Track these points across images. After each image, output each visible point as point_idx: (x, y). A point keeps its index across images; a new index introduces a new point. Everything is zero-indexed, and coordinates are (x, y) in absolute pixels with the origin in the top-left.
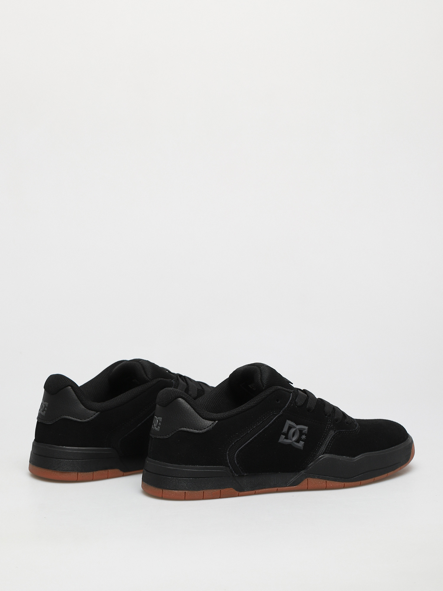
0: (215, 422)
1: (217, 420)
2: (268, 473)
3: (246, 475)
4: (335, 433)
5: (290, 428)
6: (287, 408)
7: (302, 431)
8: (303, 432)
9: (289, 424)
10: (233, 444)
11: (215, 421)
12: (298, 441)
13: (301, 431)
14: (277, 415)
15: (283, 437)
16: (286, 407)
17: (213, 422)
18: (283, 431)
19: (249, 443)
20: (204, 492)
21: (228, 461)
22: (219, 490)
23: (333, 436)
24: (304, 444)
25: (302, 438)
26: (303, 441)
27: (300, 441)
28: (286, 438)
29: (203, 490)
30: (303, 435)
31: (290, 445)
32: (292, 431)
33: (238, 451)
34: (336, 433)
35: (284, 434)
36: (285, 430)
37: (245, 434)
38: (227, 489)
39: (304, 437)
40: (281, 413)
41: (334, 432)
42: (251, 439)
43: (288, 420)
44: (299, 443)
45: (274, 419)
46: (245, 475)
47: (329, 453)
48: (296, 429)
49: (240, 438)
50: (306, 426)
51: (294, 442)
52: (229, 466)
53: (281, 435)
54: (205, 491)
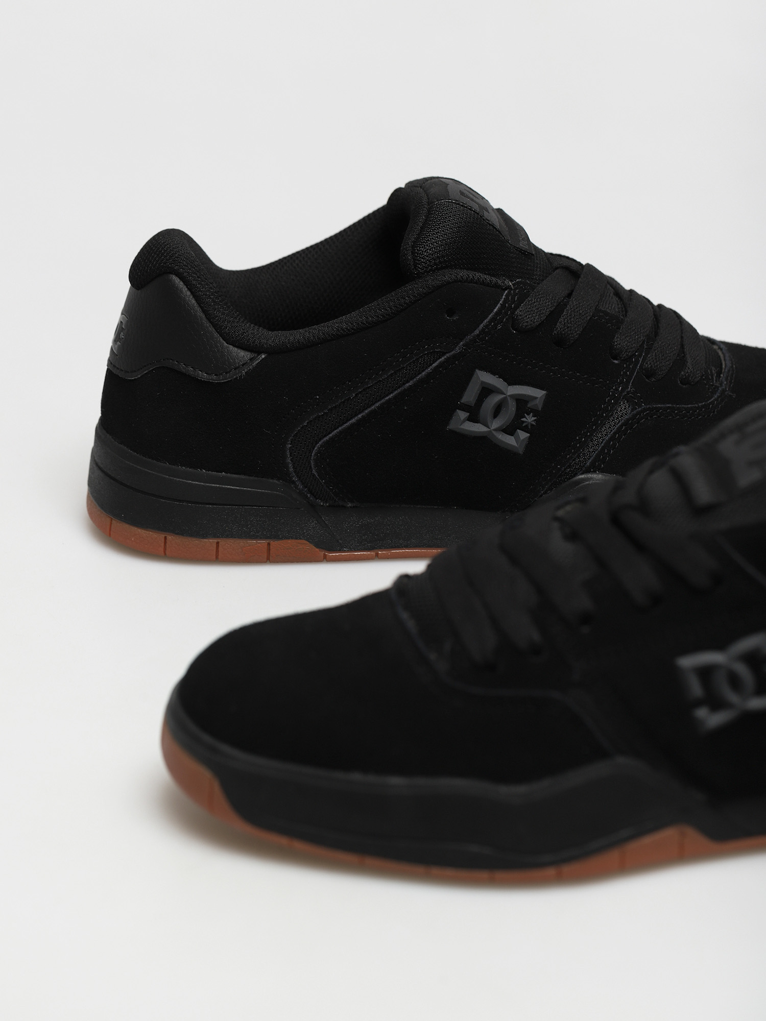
0: (258, 355)
1: (264, 352)
2: (419, 506)
3: (351, 507)
4: (635, 412)
5: (487, 391)
6: (478, 335)
7: (526, 402)
8: (529, 406)
9: (483, 383)
10: (305, 424)
11: (259, 353)
12: (510, 430)
13: (522, 403)
14: (444, 354)
15: (462, 415)
16: (477, 332)
17: (253, 355)
18: (462, 401)
19: (352, 425)
20: (218, 543)
21: (291, 469)
22: (264, 542)
23: (628, 420)
24: (530, 438)
25: (523, 422)
26: (525, 429)
27: (518, 430)
28: (474, 418)
29: (215, 536)
30: (528, 414)
31: (483, 440)
32: (494, 399)
33: (320, 443)
34: (639, 413)
35: (464, 408)
36: (470, 396)
37: (340, 401)
38: (289, 541)
39: (530, 419)
40: (457, 350)
41: (631, 412)
42: (360, 416)
43: (481, 369)
44: (512, 436)
45: (434, 365)
46: (350, 505)
47: (602, 471)
48: (505, 396)
49: (326, 411)
50: (542, 389)
51: (493, 432)
52: (294, 482)
53: (454, 411)
54: (222, 542)
